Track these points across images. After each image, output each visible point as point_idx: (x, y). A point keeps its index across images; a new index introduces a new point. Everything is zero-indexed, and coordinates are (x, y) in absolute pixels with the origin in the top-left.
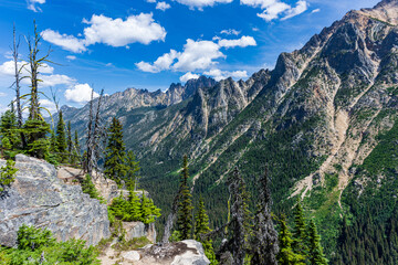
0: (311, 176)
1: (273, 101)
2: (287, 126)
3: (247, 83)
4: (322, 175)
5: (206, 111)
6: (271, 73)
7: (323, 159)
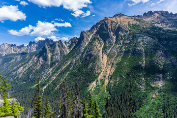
0: (95, 81)
1: (80, 51)
2: (85, 61)
3: (68, 43)
4: (99, 80)
5: (49, 55)
6: (78, 39)
7: (99, 74)
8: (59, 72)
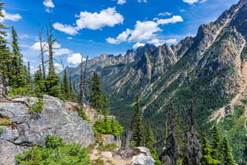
0: (224, 108)
1: (195, 58)
2: (205, 74)
3: (177, 47)
4: (232, 107)
5: (150, 66)
6: (194, 38)
7: (233, 96)
8: (163, 89)
